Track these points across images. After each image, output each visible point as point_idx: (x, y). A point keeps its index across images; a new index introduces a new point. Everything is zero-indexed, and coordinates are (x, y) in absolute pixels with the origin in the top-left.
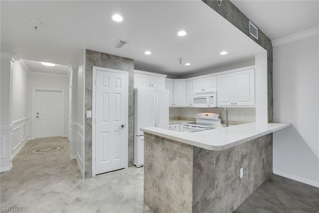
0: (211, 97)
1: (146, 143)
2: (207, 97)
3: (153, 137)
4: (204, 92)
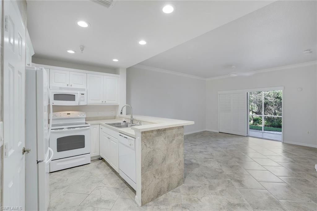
0: (82, 94)
1: (145, 142)
2: (78, 93)
3: (154, 133)
4: (70, 87)
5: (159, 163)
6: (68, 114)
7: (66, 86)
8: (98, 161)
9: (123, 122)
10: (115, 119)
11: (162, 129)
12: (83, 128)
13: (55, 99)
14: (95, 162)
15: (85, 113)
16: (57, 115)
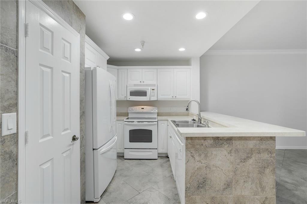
0: (152, 90)
1: (192, 153)
2: (149, 89)
3: (209, 141)
4: (143, 83)
5: (217, 189)
6: (142, 109)
7: (140, 83)
8: (165, 159)
9: (192, 120)
10: (188, 116)
11: (223, 137)
12: (151, 123)
13: (131, 95)
14: (162, 159)
15: (157, 108)
16: (133, 109)
